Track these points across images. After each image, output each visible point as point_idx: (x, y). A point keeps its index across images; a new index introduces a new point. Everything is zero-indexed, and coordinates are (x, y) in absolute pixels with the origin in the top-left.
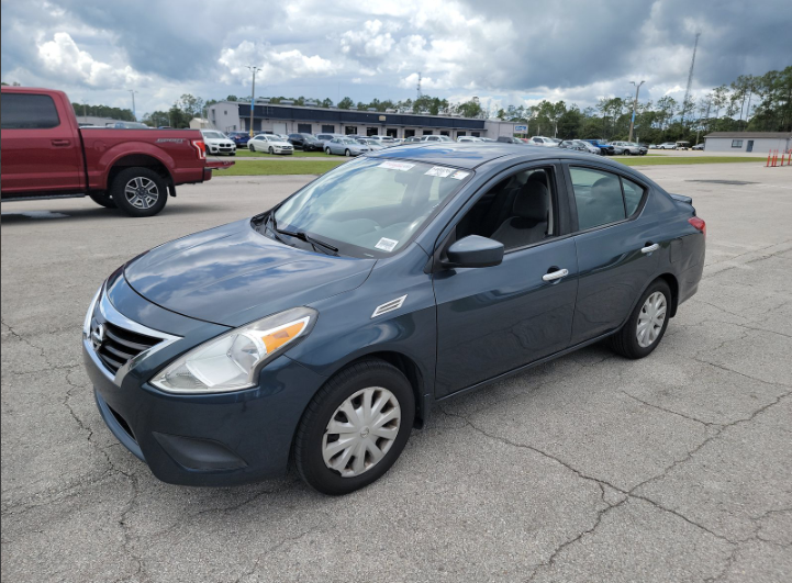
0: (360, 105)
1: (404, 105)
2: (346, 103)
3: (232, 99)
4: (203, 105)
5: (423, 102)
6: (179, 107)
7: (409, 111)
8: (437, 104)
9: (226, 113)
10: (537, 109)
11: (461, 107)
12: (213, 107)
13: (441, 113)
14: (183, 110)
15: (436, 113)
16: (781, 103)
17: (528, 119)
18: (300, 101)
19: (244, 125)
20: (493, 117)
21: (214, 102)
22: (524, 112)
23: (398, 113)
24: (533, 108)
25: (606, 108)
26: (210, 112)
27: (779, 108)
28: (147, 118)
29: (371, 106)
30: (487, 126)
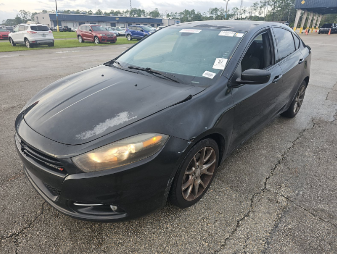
0: (106, 13)
1: (126, 13)
2: (99, 12)
3: (45, 11)
4: (31, 15)
5: (134, 11)
6: (19, 16)
7: (128, 15)
8: (140, 12)
9: (43, 18)
10: (183, 13)
11: (150, 13)
12: (36, 15)
13: (142, 16)
14: (21, 17)
15: (140, 16)
16: (279, 9)
17: (179, 18)
18: (78, 12)
19: (53, 24)
20: (165, 17)
21: (36, 13)
22: (178, 15)
23: (123, 16)
24: (181, 13)
25: (212, 13)
26: (35, 18)
27: (277, 11)
28: (4, 22)
29: (111, 13)
30: (163, 21)
